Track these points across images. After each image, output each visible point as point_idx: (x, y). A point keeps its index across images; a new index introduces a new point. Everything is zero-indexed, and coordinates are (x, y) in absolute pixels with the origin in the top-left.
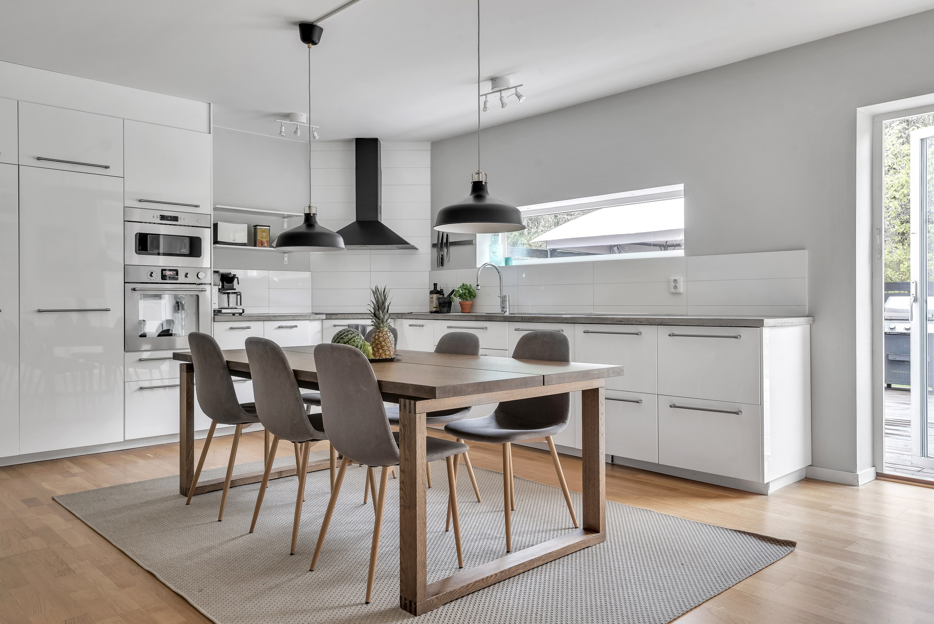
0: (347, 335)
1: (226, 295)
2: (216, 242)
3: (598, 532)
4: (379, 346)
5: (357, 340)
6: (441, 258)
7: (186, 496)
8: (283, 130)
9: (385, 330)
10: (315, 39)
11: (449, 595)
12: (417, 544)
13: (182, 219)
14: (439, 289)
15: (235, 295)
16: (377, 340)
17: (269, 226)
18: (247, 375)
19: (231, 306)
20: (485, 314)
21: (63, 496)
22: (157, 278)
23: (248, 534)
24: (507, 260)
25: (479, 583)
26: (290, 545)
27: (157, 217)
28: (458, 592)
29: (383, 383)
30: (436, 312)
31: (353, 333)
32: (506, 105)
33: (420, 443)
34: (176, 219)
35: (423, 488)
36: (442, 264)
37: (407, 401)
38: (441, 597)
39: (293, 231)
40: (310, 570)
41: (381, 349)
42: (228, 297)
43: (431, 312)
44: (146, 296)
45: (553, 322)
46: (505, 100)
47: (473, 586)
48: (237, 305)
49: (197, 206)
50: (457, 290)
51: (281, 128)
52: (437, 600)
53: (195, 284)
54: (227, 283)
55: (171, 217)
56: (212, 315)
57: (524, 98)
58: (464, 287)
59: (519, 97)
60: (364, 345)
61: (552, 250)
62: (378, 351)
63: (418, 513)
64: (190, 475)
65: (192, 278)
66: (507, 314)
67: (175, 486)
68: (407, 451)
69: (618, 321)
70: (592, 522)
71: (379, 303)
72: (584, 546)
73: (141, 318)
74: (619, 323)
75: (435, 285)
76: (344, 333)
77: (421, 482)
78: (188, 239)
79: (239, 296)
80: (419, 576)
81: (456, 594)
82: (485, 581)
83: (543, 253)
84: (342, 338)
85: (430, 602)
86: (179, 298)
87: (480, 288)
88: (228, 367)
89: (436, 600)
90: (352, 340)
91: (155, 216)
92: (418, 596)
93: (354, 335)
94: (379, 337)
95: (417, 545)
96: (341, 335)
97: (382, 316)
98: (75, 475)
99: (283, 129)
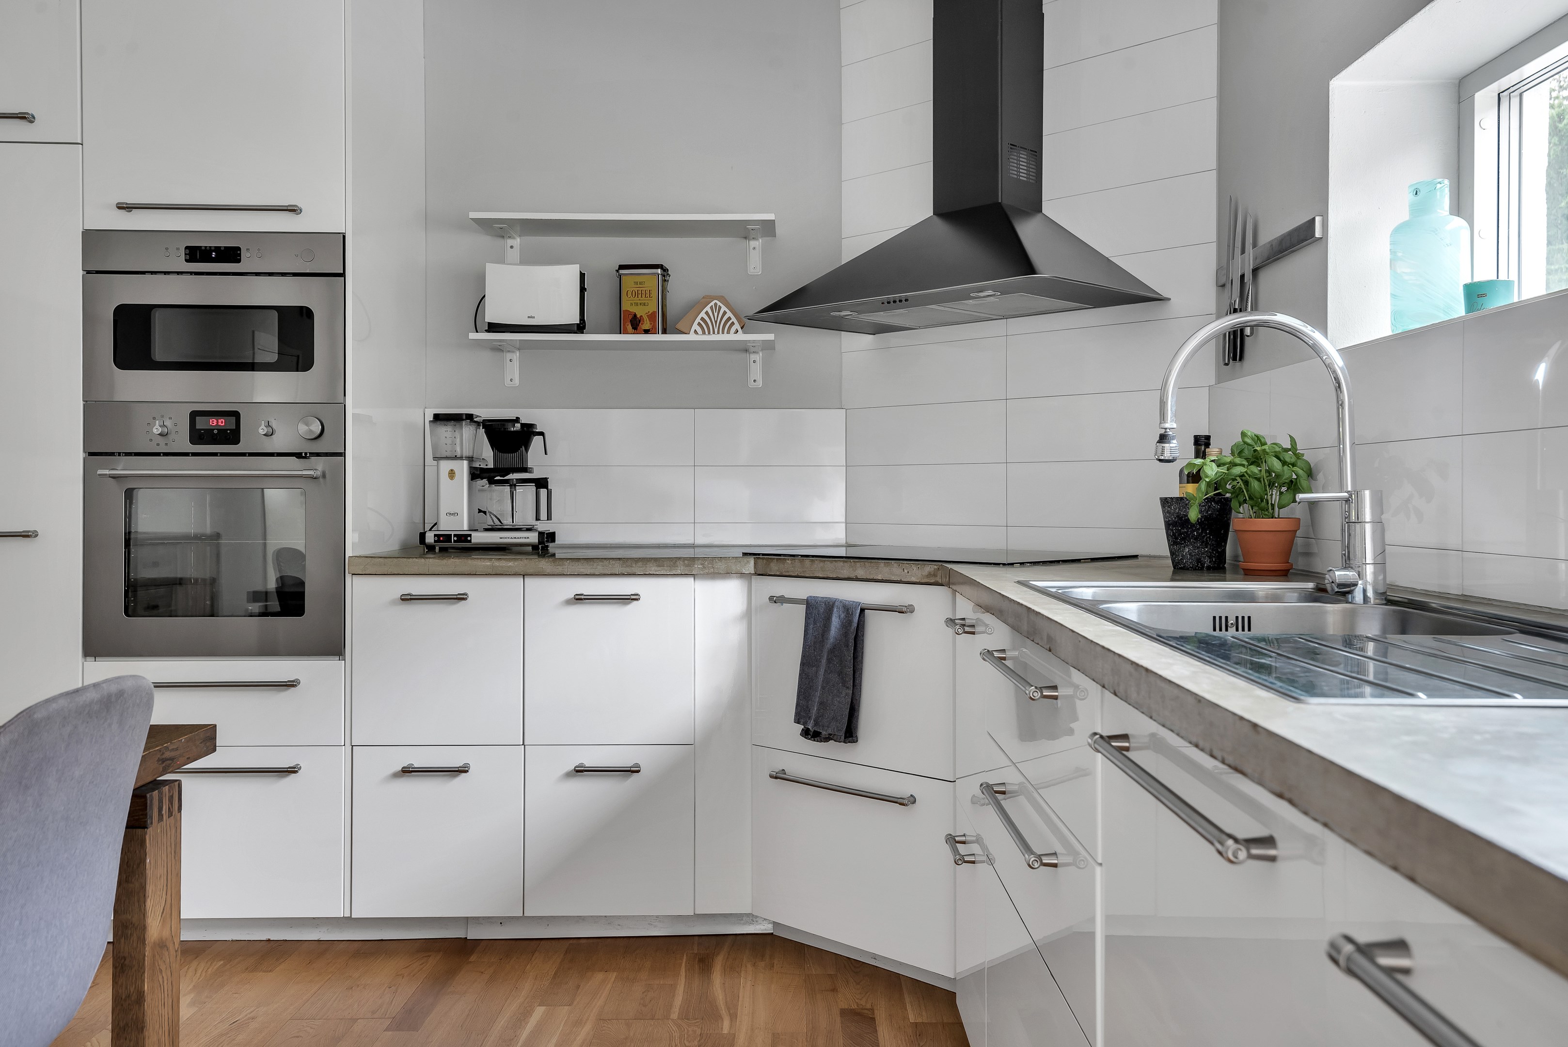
13: (252, 253)
15: (530, 488)
17: (661, 267)
19: (516, 521)
22: (180, 437)
24: (1475, 298)
27: (177, 255)
42: (512, 496)
49: (293, 210)
55: (217, 249)
75: (1203, 443)
79: (543, 492)
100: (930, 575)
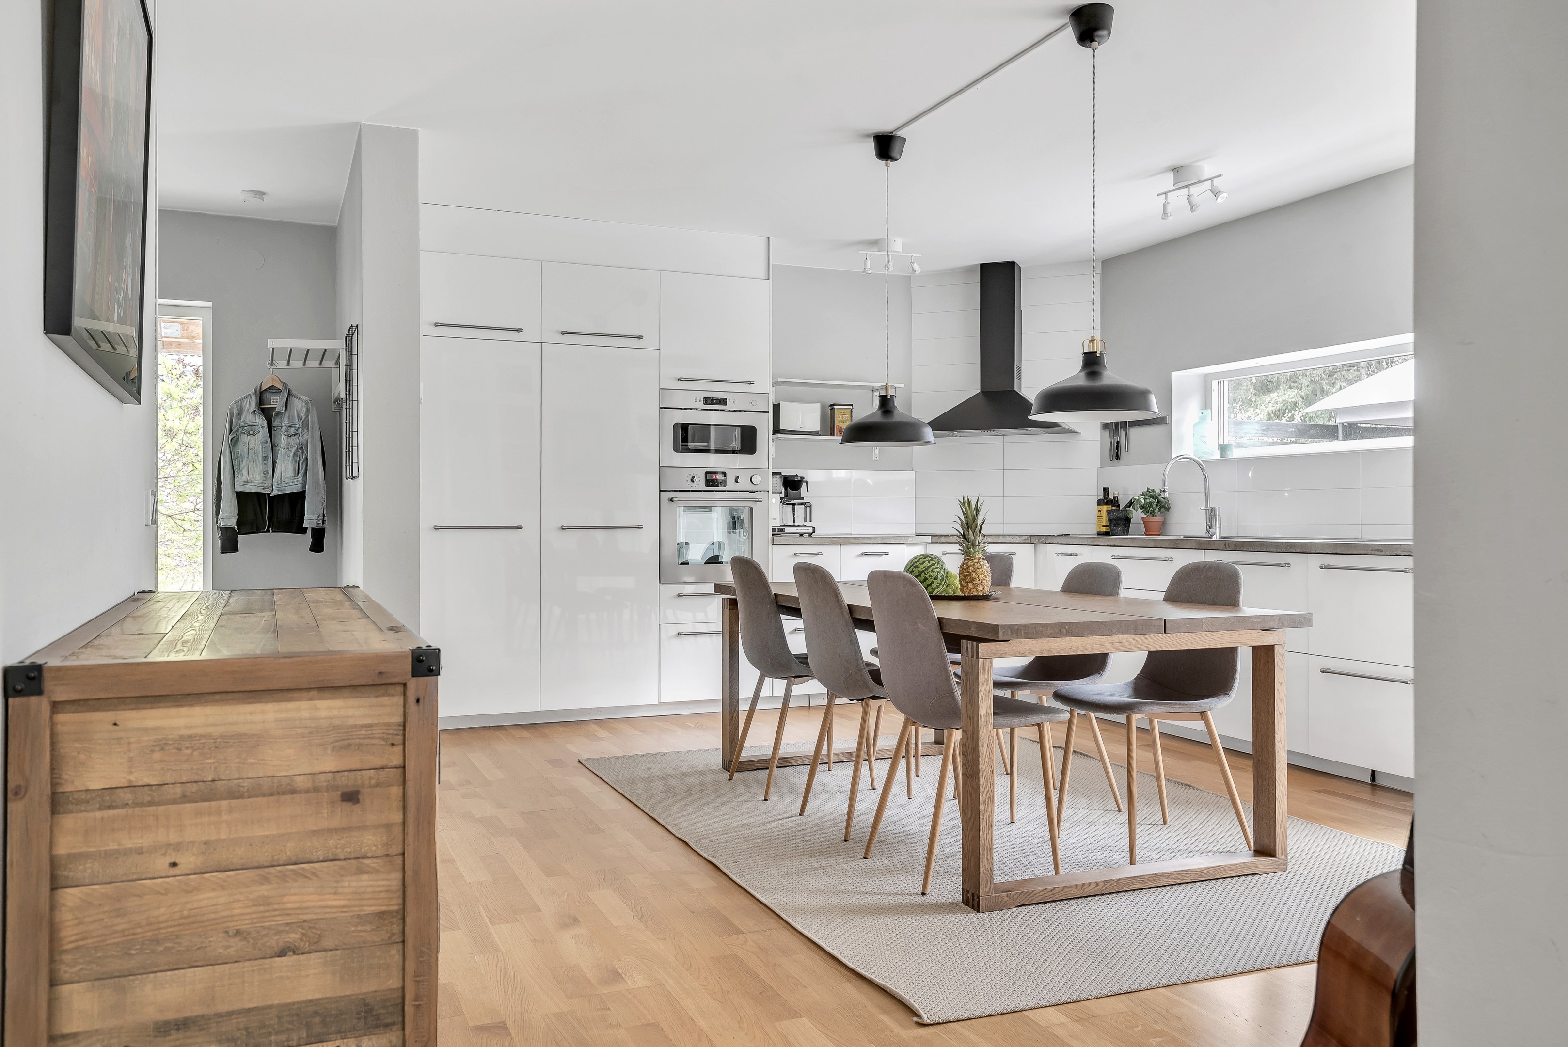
0: (923, 563)
1: (791, 507)
2: (777, 430)
3: (1275, 856)
4: (968, 579)
5: (936, 570)
6: (1117, 446)
7: (729, 771)
8: (868, 265)
9: (977, 557)
10: (895, 154)
11: (1025, 896)
12: (980, 822)
13: (731, 401)
14: (1111, 497)
15: (803, 507)
16: (966, 570)
17: (852, 405)
18: (796, 612)
19: (797, 522)
20: (1182, 538)
21: (590, 759)
22: (700, 484)
23: (798, 816)
24: (1223, 449)
25: (1071, 889)
26: (844, 830)
27: (700, 401)
28: (1038, 895)
29: (944, 621)
30: (1106, 534)
31: (932, 560)
32: (1197, 207)
33: (984, 696)
34: (723, 402)
35: (988, 753)
36: (1118, 457)
37: (970, 642)
38: (1014, 896)
39: (864, 421)
40: (864, 858)
41: (971, 582)
42: (794, 511)
43: (1099, 534)
44: (689, 508)
45: (1272, 550)
46: (1195, 200)
47: (1062, 891)
48: (805, 521)
49: (751, 383)
50: (1137, 498)
51: (865, 263)
52: (1008, 898)
53: (748, 491)
54: (792, 489)
55: (717, 399)
56: (771, 536)
57: (1225, 195)
58: (1149, 493)
59: (1216, 194)
60: (946, 577)
61: (1347, 424)
62: (967, 585)
63: (981, 783)
64: (734, 744)
65: (744, 484)
66: (1216, 537)
67: (717, 760)
68: (969, 706)
69: (1375, 550)
70: (1266, 841)
71: (969, 519)
72: (1246, 872)
73: (682, 539)
74: (1376, 553)
75: (1106, 490)
76: (920, 560)
77: (985, 746)
78: (739, 429)
79: (808, 509)
80: (982, 863)
81: (1035, 896)
82: (1079, 888)
83: (1329, 432)
84: (917, 567)
85: (998, 899)
86: (736, 510)
87: (1167, 496)
88: (777, 602)
89: (1006, 899)
90: (930, 570)
91: (698, 400)
92: (981, 887)
93: (932, 562)
94: (968, 567)
95: (980, 824)
96: (916, 562)
97: (972, 537)
98: (602, 739)
99: (869, 262)
100: (1025, 540)
